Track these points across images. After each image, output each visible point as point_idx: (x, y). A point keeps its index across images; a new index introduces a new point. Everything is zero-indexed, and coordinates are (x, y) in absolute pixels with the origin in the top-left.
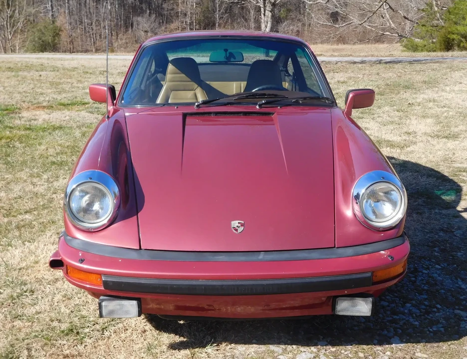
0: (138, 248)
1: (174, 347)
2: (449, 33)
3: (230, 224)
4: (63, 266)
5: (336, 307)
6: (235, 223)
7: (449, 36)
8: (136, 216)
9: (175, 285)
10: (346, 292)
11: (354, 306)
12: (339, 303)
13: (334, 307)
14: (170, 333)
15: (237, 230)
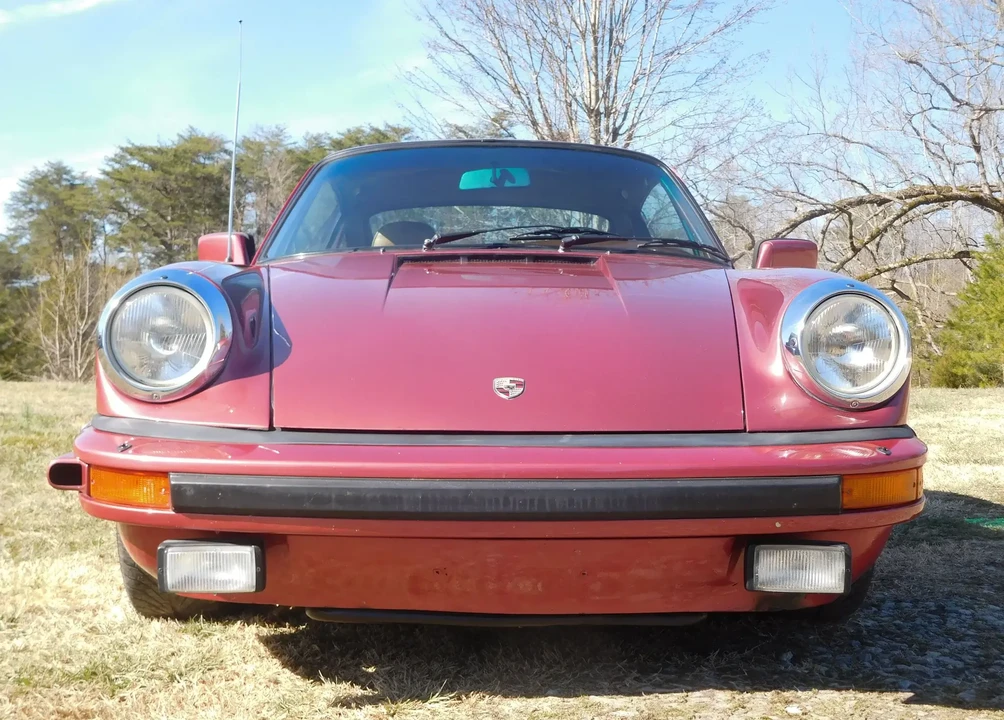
0: (266, 427)
1: (345, 703)
2: (955, 364)
3: (491, 384)
4: (80, 484)
5: (755, 568)
6: (504, 382)
7: (954, 370)
8: (267, 375)
9: (348, 489)
10: (778, 525)
11: (801, 567)
12: (761, 557)
13: (749, 573)
14: (340, 682)
15: (507, 393)
